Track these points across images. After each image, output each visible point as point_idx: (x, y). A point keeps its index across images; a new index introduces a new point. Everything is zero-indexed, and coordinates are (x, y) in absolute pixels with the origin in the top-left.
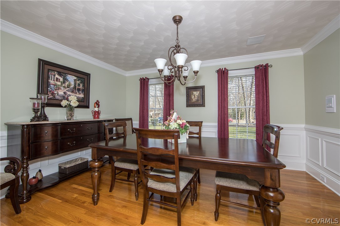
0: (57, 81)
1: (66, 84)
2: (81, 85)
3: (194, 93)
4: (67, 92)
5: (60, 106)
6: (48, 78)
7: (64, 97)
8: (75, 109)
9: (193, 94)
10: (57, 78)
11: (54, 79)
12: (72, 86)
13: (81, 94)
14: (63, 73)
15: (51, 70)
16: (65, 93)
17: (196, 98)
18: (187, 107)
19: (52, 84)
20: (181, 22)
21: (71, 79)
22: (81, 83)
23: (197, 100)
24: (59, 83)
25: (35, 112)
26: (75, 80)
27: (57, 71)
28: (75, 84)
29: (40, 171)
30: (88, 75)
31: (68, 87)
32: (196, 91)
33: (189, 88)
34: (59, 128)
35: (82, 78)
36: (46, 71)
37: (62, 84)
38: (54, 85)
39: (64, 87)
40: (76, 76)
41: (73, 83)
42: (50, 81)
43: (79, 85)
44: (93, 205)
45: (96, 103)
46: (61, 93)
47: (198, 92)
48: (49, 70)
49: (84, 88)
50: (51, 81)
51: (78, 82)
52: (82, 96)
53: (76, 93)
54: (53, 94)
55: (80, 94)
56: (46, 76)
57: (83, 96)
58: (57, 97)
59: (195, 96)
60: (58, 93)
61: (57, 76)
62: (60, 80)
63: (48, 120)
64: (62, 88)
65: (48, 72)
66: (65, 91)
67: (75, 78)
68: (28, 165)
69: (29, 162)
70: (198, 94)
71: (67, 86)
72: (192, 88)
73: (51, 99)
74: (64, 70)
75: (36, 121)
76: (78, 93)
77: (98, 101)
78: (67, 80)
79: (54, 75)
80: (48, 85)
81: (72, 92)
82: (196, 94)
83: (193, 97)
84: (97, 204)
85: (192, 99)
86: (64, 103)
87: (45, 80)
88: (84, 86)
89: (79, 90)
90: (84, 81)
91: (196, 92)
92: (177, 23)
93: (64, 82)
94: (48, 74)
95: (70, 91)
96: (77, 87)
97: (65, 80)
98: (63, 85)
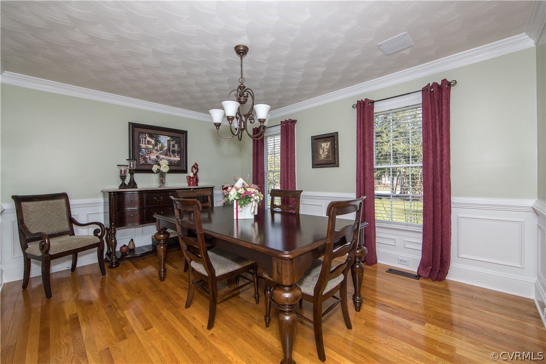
0: (148, 144)
1: (159, 146)
2: (176, 146)
3: (323, 145)
4: (160, 155)
5: (151, 171)
6: (139, 141)
7: (157, 161)
8: (167, 175)
9: (321, 146)
10: (148, 141)
11: (145, 142)
12: (166, 148)
13: (177, 157)
14: (154, 134)
15: (142, 133)
16: (157, 157)
17: (326, 153)
18: (313, 168)
19: (144, 148)
20: (246, 53)
21: (164, 140)
22: (176, 143)
23: (328, 156)
24: (151, 147)
25: (122, 179)
26: (168, 141)
27: (148, 133)
28: (169, 145)
29: (132, 240)
30: (185, 133)
31: (160, 150)
32: (326, 141)
33: (316, 138)
34: (145, 195)
35: (177, 137)
36: (136, 134)
37: (154, 147)
38: (146, 149)
39: (157, 150)
40: (169, 136)
41: (166, 145)
42: (141, 145)
43: (174, 146)
44: (159, 281)
45: (194, 166)
46: (153, 157)
47: (329, 144)
48: (140, 133)
49: (179, 150)
50: (143, 145)
51: (172, 143)
52: (177, 158)
53: (171, 156)
54: (145, 159)
55: (175, 156)
56: (136, 140)
57: (179, 159)
58: (149, 162)
59: (323, 150)
60: (150, 157)
61: (148, 139)
62: (152, 143)
63: (137, 188)
64: (154, 151)
65: (139, 136)
66: (157, 154)
67: (169, 138)
68: (115, 232)
69: (116, 229)
70: (328, 147)
71: (160, 148)
72: (319, 137)
73: (143, 164)
74: (155, 131)
75: (123, 188)
76: (172, 156)
77: (196, 164)
78: (160, 142)
79: (145, 138)
80: (140, 149)
81: (166, 155)
82: (326, 147)
83: (321, 152)
84: (164, 280)
85: (320, 155)
86: (155, 168)
87: (136, 144)
88: (179, 147)
89: (174, 152)
90: (180, 140)
91: (325, 144)
92: (241, 54)
93: (156, 145)
94: (139, 137)
95: (164, 154)
96: (171, 149)
97: (157, 142)
98: (156, 148)
